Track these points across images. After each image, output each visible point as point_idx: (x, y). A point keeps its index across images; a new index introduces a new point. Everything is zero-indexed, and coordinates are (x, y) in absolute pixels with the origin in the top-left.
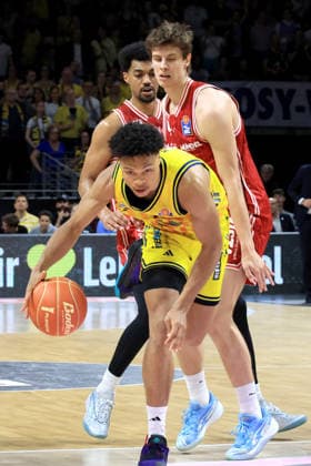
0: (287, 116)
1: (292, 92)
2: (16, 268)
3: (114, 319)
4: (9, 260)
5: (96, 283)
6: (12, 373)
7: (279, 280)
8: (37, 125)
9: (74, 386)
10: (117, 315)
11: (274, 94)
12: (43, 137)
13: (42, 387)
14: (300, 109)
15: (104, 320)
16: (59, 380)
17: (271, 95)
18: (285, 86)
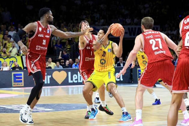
2: (50, 78)
3: (77, 91)
4: (48, 76)
5: (72, 82)
6: (50, 107)
7: (122, 79)
8: (54, 39)
9: (67, 110)
10: (78, 90)
12: (56, 42)
13: (58, 111)
15: (74, 92)
16: (63, 109)
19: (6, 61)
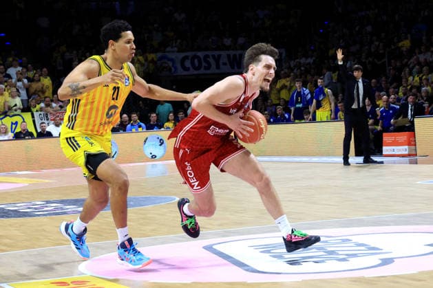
0: (218, 67)
1: (219, 56)
11: (211, 57)
14: (225, 64)
17: (209, 57)
18: (216, 53)
19: (4, 123)
